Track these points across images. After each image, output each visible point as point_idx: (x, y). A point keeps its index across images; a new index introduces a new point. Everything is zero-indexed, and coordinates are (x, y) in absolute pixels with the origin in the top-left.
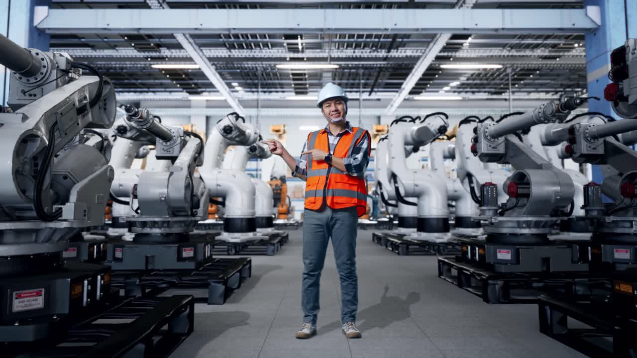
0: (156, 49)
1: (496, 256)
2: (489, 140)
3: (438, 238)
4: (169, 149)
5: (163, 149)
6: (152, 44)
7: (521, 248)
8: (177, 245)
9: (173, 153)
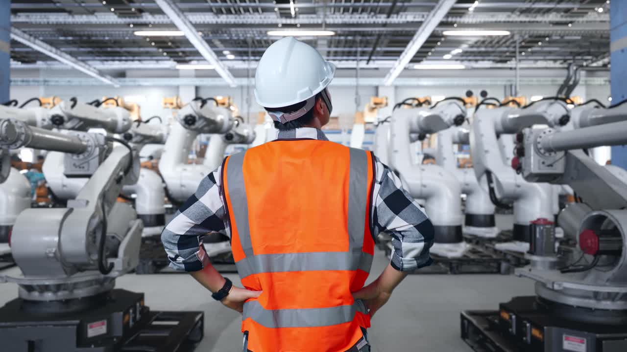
0: (138, 14)
1: (561, 343)
2: (543, 154)
3: (451, 251)
4: (83, 163)
5: (74, 165)
6: (133, 10)
7: (606, 339)
8: (77, 322)
9: (88, 170)
